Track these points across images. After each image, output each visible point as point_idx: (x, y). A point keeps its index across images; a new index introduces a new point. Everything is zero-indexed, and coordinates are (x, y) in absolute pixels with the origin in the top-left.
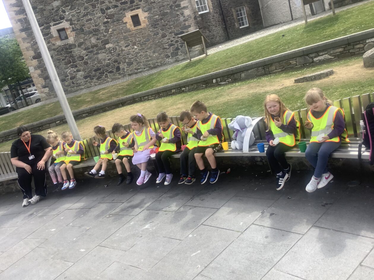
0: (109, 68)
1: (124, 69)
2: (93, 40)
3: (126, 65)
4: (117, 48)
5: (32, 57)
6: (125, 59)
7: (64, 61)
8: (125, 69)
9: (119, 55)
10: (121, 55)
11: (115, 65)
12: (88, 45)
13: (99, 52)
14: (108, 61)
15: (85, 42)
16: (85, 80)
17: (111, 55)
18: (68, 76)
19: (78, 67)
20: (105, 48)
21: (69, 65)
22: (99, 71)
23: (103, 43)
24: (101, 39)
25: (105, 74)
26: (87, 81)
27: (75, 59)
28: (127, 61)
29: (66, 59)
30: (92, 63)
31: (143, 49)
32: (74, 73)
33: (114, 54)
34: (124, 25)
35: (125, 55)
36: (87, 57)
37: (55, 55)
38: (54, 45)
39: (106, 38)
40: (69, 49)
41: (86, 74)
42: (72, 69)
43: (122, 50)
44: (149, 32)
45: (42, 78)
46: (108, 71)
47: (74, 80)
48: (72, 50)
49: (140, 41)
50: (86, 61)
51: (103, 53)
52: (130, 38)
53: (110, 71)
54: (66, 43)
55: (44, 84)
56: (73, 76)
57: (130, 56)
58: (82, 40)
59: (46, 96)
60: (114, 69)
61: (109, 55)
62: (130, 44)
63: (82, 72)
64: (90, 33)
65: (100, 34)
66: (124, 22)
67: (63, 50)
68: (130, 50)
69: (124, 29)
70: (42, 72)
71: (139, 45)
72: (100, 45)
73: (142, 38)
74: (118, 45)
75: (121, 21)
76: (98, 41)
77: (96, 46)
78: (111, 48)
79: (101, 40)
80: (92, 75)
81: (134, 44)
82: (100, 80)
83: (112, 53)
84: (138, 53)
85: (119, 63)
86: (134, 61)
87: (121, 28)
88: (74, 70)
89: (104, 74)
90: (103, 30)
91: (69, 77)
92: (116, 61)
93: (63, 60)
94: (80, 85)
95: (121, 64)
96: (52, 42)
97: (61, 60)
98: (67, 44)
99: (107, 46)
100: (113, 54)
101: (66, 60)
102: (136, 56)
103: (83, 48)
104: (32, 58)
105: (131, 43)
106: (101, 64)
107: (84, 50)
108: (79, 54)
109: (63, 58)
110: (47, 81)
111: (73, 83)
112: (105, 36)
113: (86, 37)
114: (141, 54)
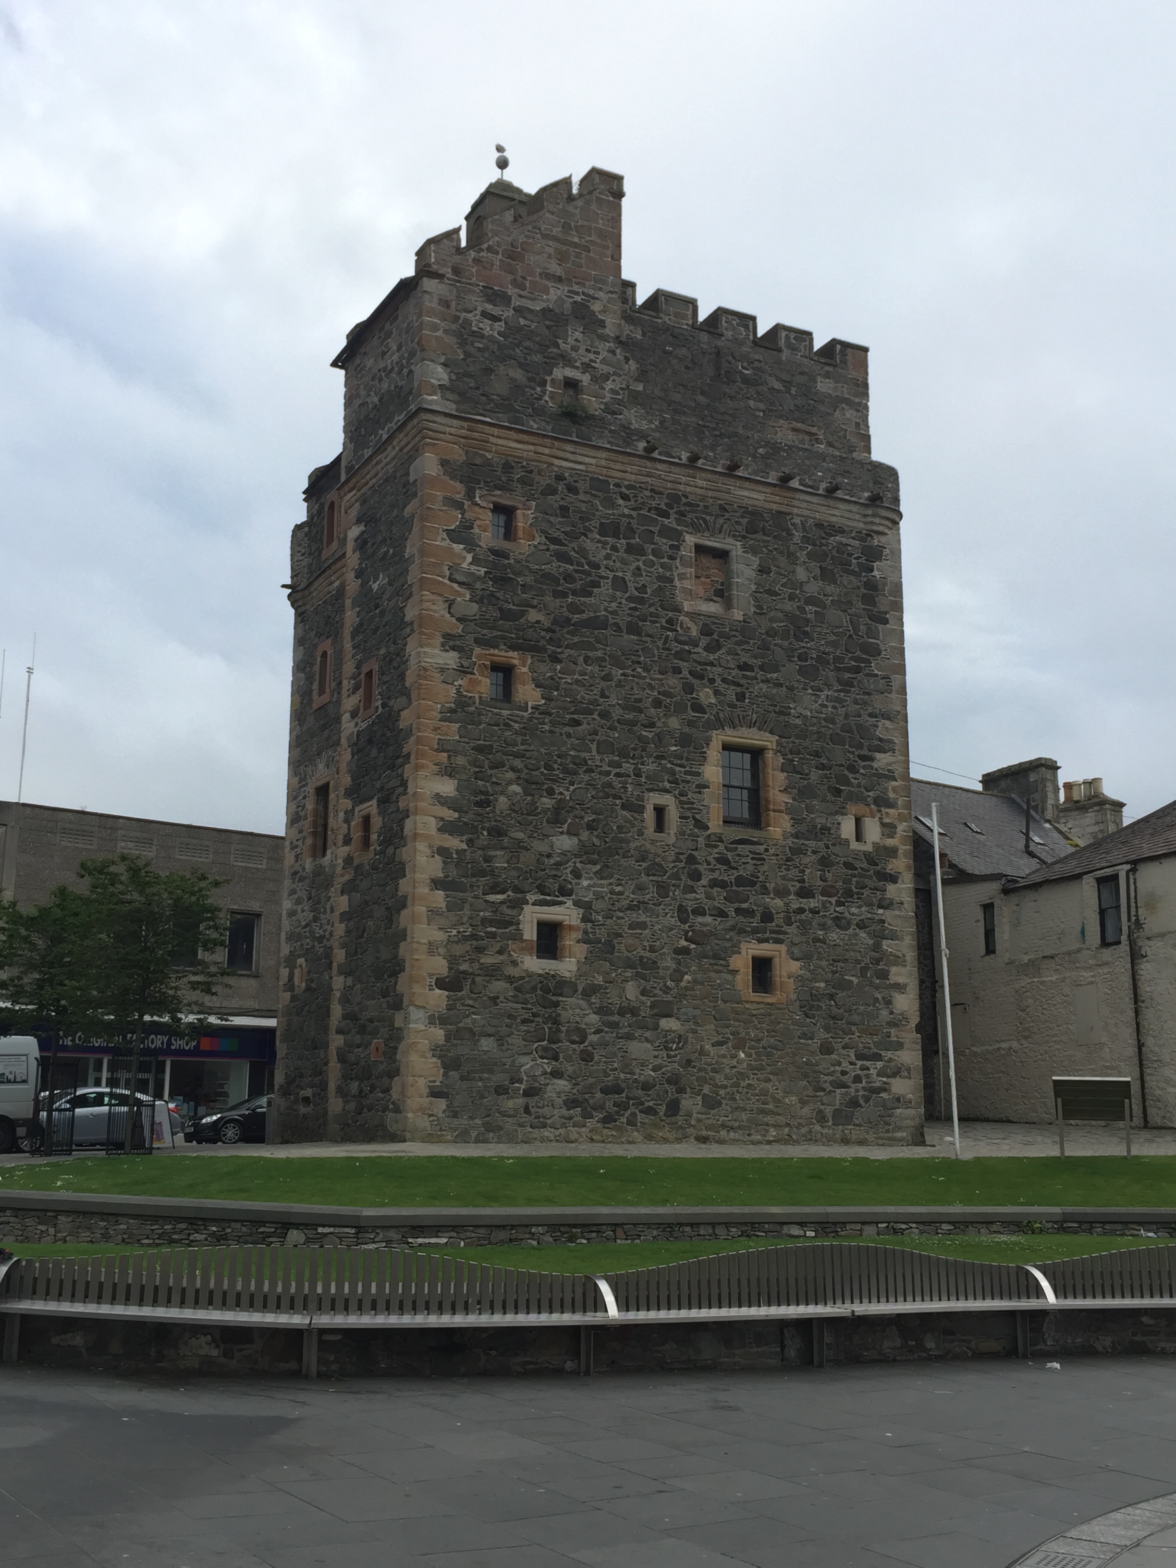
0: (649, 1096)
1: (689, 1115)
2: (631, 991)
3: (700, 1103)
4: (690, 1040)
5: (435, 977)
6: (702, 1081)
7: (526, 1028)
8: (695, 1115)
9: (689, 1062)
10: (694, 1067)
11: (667, 1092)
12: (610, 1001)
13: (637, 1035)
14: (653, 1074)
15: (606, 988)
16: (564, 1112)
17: (665, 1055)
18: (520, 1081)
19: (561, 1059)
20: (656, 1027)
21: (536, 1045)
22: (617, 1096)
23: (656, 1011)
24: (655, 995)
25: (629, 1112)
26: (570, 1118)
27: (559, 1031)
28: (706, 1090)
29: (532, 1021)
30: (605, 1062)
31: (761, 1068)
32: (542, 1078)
33: (676, 1056)
34: (729, 977)
35: (705, 1069)
36: (594, 1038)
37: (505, 998)
38: (515, 963)
39: (669, 998)
40: (553, 995)
41: (575, 1091)
42: (539, 1061)
43: (702, 1052)
44: (790, 1022)
45: (439, 1058)
46: (642, 1104)
47: (532, 1101)
48: (561, 998)
49: (759, 1040)
50: (590, 1048)
51: (647, 1040)
52: (732, 1022)
53: (649, 1107)
54: (552, 973)
55: (438, 1083)
56: (536, 1085)
57: (719, 1079)
58: (599, 980)
59: (429, 1128)
60: (660, 1105)
61: (661, 1053)
62: (729, 1039)
63: (566, 1083)
64: (629, 964)
65: (655, 978)
66: (730, 968)
67: (534, 989)
68: (725, 1060)
69: (726, 989)
70: (448, 1038)
71: (753, 1051)
72: (645, 1012)
73: (766, 1034)
74: (694, 1032)
75: (722, 962)
76: (644, 998)
77: (634, 1012)
78: (673, 1035)
79: (652, 999)
80: (591, 1101)
81: (740, 1045)
82: (609, 1126)
83: (671, 1049)
84: (742, 1076)
85: (681, 1091)
86: (724, 1098)
87: (718, 981)
88: (545, 1066)
89: (626, 1110)
90: (668, 968)
91: (523, 1087)
92: (674, 1080)
93: (524, 1021)
94: (544, 1126)
95: (684, 1096)
96: (512, 953)
97: (518, 1020)
98: (553, 976)
99: (665, 1024)
100: (672, 1053)
101: (534, 1025)
102: (734, 1085)
103: (594, 1006)
104: (433, 984)
105: (731, 1037)
106: (629, 1076)
107: (594, 1013)
108: (578, 1019)
109: (526, 1016)
110: (452, 1073)
111: (527, 1110)
112: (666, 990)
113: (614, 975)
114: (750, 1082)
